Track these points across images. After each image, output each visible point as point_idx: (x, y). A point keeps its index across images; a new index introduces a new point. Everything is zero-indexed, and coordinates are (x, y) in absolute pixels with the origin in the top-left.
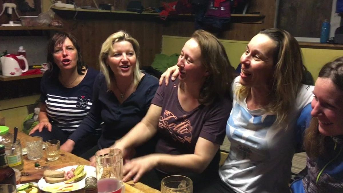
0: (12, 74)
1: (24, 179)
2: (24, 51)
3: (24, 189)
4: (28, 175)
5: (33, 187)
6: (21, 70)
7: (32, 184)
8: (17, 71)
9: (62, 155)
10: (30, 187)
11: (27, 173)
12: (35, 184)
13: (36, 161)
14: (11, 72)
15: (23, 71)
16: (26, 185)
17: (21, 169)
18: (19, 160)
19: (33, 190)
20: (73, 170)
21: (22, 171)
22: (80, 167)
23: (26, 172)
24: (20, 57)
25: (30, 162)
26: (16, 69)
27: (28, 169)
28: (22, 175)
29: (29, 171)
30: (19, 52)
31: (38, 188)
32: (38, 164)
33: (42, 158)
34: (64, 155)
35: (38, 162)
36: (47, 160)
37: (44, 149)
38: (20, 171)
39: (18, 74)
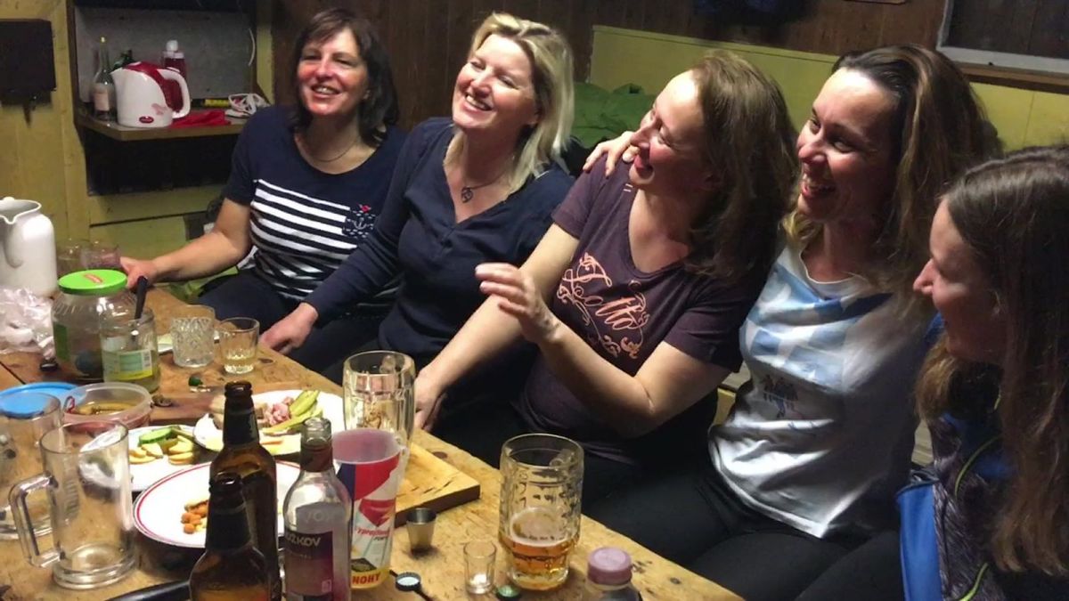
0: (143, 120)
1: (159, 413)
2: (179, 56)
3: (158, 440)
4: (171, 405)
5: (179, 437)
6: (169, 110)
7: (179, 429)
8: (159, 113)
9: (264, 361)
10: (173, 435)
11: (169, 400)
12: (185, 429)
13: (194, 372)
14: (140, 116)
15: (176, 115)
16: (163, 431)
17: (154, 388)
18: (148, 365)
19: (179, 443)
20: (289, 401)
21: (156, 394)
22: (308, 396)
23: (165, 396)
24: (168, 73)
25: (178, 373)
26: (155, 106)
27: (172, 390)
28: (157, 403)
29: (173, 396)
30: (165, 57)
31: (193, 439)
32: (197, 378)
33: (211, 364)
34: (271, 361)
35: (198, 374)
36: (223, 372)
37: (217, 341)
38: (151, 393)
39: (161, 122)
